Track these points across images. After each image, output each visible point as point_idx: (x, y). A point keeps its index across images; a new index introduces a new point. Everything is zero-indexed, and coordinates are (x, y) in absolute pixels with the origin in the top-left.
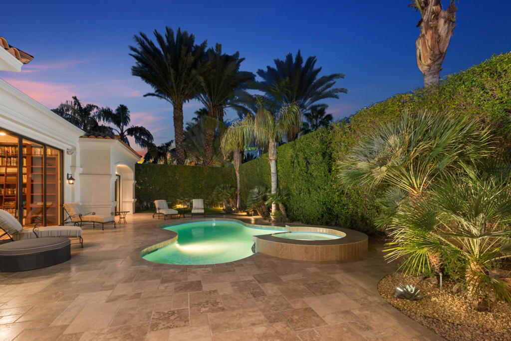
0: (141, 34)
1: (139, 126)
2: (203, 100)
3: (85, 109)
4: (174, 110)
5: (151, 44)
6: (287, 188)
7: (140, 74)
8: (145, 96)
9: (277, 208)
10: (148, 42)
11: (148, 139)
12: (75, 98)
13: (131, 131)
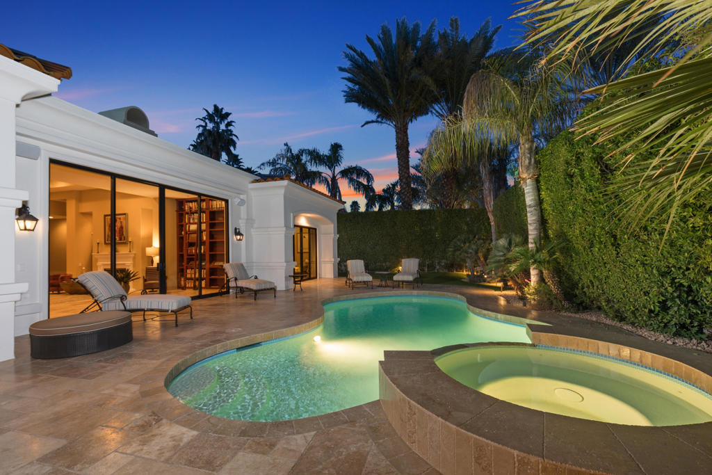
0: (348, 46)
1: (354, 165)
2: (437, 112)
3: (297, 155)
4: (397, 136)
5: (361, 55)
6: (562, 236)
7: (353, 99)
8: (363, 126)
9: (542, 279)
10: (358, 54)
11: (368, 181)
12: (286, 145)
13: (346, 173)
